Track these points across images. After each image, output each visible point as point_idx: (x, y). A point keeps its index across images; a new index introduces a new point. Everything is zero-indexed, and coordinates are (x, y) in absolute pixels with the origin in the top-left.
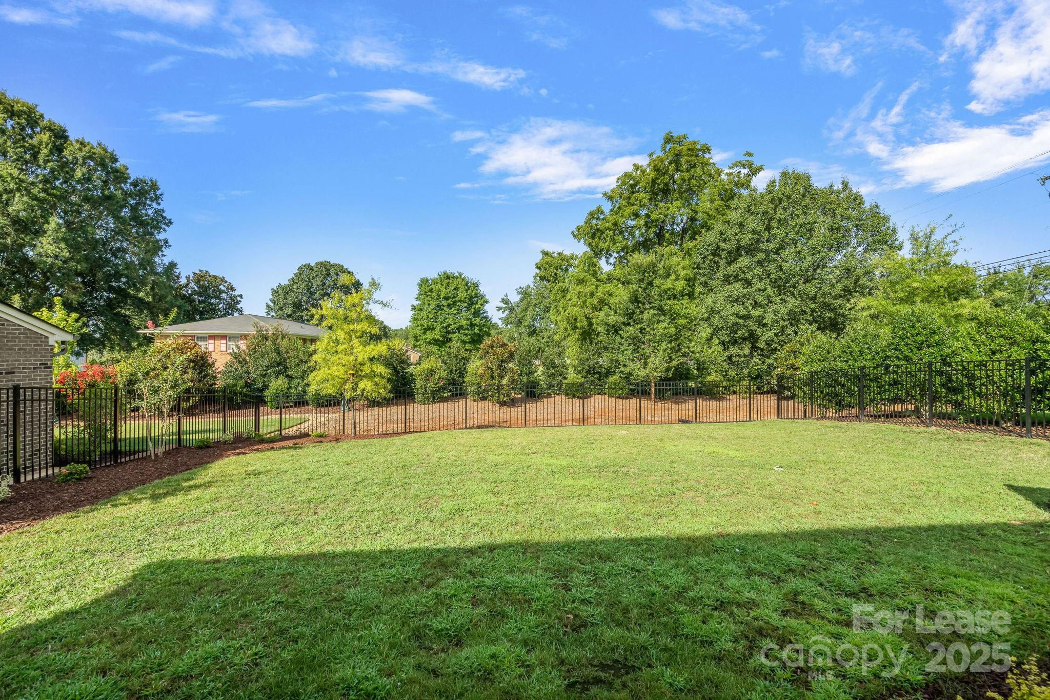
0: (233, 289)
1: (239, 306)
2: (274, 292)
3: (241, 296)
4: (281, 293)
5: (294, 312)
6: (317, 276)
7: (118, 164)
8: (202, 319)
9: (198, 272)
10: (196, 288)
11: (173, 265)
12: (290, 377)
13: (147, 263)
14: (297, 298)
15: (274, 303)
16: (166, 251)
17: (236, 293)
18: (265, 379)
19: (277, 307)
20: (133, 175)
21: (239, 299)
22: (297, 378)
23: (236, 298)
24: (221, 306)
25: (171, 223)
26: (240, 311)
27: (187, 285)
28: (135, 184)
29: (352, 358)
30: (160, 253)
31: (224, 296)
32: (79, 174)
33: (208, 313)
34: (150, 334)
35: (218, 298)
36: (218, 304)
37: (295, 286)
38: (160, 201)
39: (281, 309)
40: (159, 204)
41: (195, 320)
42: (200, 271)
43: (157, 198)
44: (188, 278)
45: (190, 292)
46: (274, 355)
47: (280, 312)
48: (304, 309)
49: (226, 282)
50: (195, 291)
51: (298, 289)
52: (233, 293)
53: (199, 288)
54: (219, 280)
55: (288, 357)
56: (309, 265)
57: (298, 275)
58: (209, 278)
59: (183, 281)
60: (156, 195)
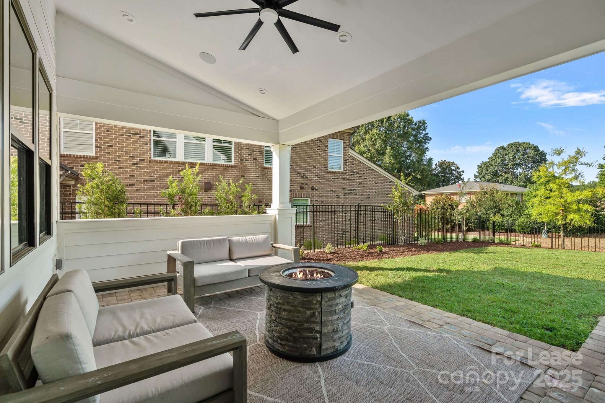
0: (458, 168)
1: (462, 177)
2: (479, 167)
3: (463, 171)
4: (483, 168)
5: (493, 178)
6: (509, 153)
7: (409, 117)
8: (443, 186)
9: (440, 161)
10: (440, 170)
11: (430, 160)
12: (502, 215)
13: (420, 161)
14: (494, 169)
15: (479, 174)
16: (427, 153)
17: (460, 170)
18: (487, 216)
19: (481, 176)
20: (415, 120)
21: (462, 173)
22: (507, 216)
23: (460, 173)
24: (452, 178)
25: (431, 139)
26: (462, 180)
27: (436, 168)
28: (415, 124)
29: (562, 200)
30: (425, 155)
31: (454, 172)
32: (396, 126)
33: (446, 182)
34: (424, 194)
35: (451, 173)
36: (451, 177)
37: (493, 162)
38: (426, 130)
39: (484, 177)
40: (426, 131)
41: (440, 187)
42: (442, 160)
43: (424, 129)
44: (436, 165)
45: (437, 172)
46: (492, 202)
47: (483, 179)
48: (499, 176)
49: (455, 164)
50: (440, 171)
51: (495, 163)
52: (459, 170)
53: (441, 169)
54: (451, 164)
55: (501, 204)
56: (503, 147)
57: (495, 155)
58: (446, 164)
59: (434, 167)
60: (424, 127)
